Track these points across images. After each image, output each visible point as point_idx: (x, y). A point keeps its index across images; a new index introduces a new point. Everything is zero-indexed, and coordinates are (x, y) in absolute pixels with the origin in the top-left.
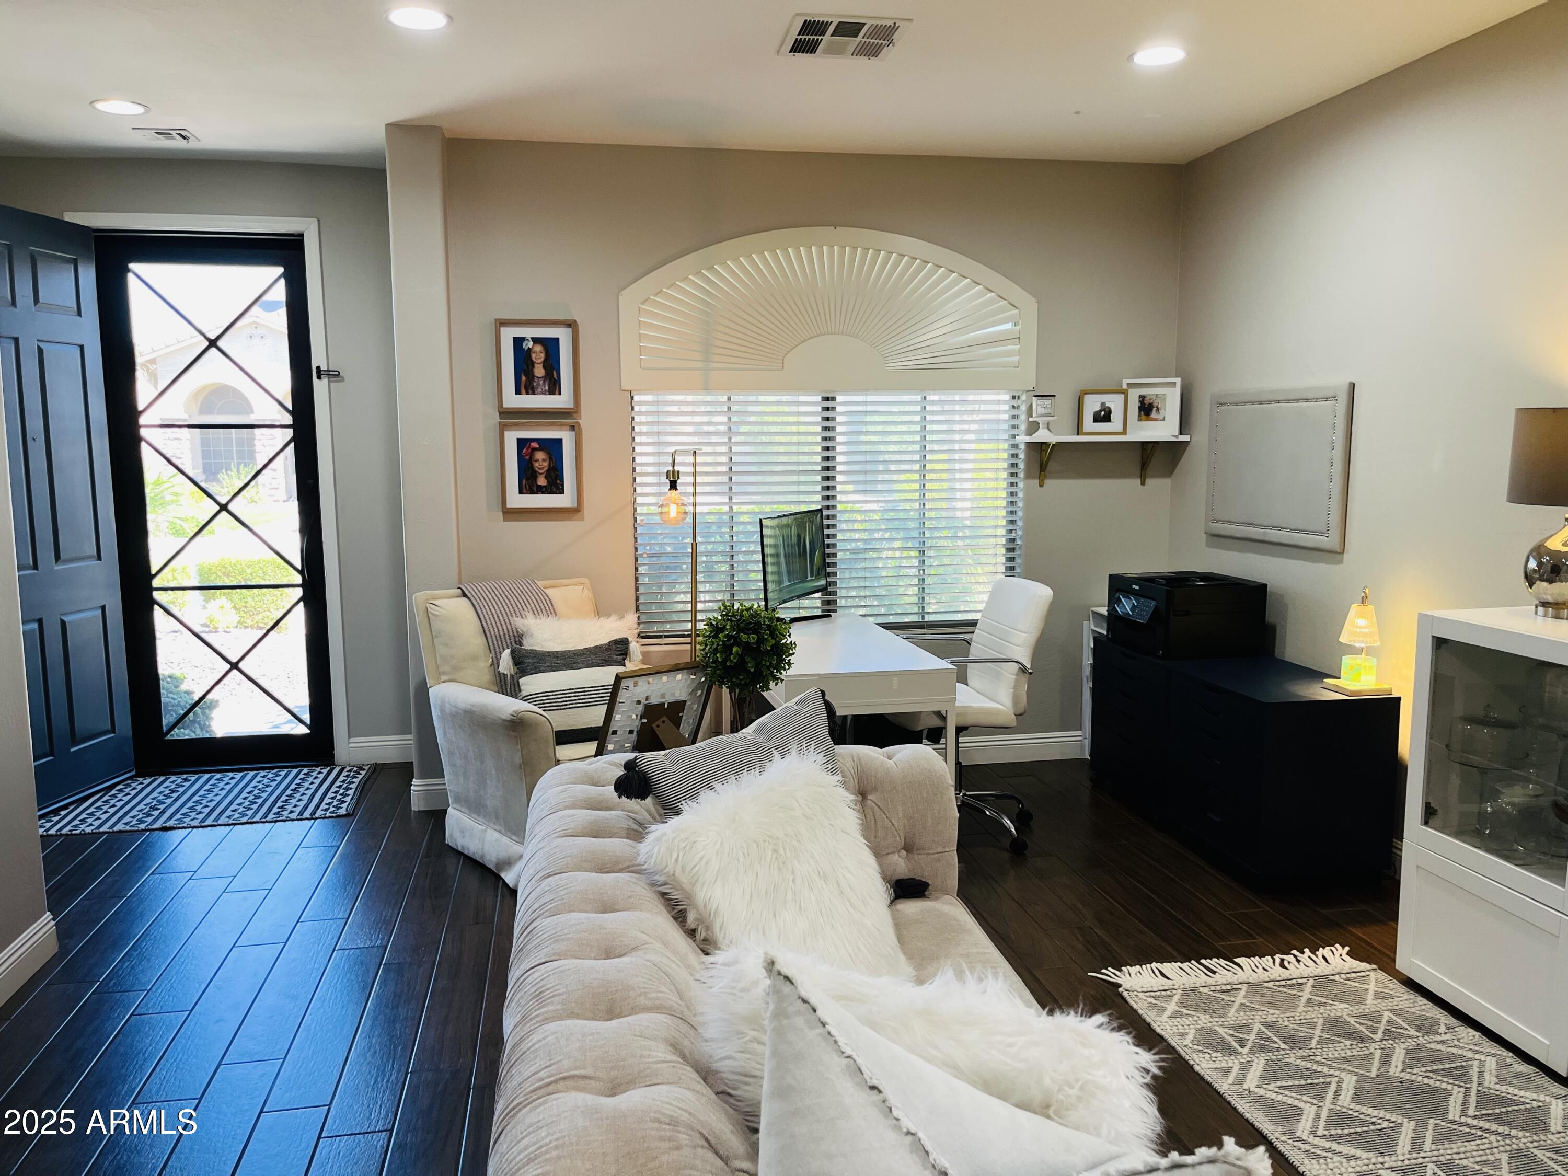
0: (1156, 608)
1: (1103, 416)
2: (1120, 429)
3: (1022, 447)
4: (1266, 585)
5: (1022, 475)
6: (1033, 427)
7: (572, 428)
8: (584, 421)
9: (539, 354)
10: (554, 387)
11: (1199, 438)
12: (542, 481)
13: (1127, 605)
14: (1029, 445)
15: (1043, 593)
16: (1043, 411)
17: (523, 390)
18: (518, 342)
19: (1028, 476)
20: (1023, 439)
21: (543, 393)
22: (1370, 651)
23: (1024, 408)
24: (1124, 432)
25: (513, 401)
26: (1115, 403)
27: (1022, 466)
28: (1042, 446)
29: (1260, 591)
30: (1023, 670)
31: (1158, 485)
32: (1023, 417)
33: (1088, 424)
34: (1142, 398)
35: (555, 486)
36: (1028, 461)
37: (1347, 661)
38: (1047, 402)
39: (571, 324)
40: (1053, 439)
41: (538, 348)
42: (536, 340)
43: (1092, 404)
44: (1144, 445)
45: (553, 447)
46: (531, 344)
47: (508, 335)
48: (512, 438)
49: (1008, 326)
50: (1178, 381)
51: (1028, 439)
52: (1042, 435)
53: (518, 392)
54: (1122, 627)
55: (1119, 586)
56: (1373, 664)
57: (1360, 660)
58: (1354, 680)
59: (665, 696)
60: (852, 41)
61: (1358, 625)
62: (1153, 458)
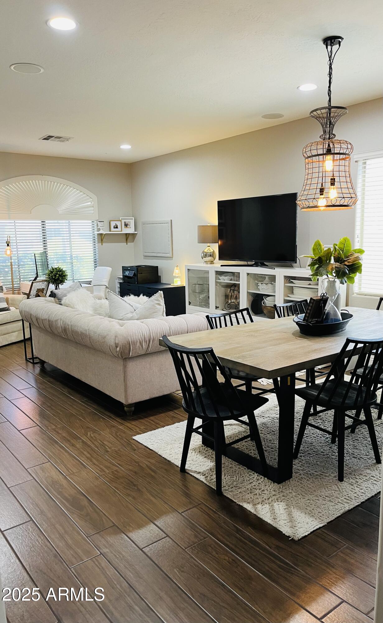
0: (134, 273)
2: (121, 230)
3: (96, 235)
4: (157, 267)
5: (97, 242)
6: (99, 230)
11: (139, 232)
13: (127, 273)
14: (98, 234)
15: (111, 269)
16: (101, 225)
19: (98, 242)
20: (96, 233)
22: (178, 276)
23: (96, 224)
24: (121, 231)
26: (118, 224)
27: (96, 240)
28: (101, 235)
31: (130, 245)
32: (96, 227)
33: (112, 229)
34: (125, 222)
36: (98, 238)
37: (175, 280)
38: (102, 223)
40: (104, 233)
44: (126, 234)
49: (89, 203)
50: (133, 218)
51: (98, 233)
52: (101, 232)
54: (126, 278)
55: (125, 269)
56: (180, 279)
57: (177, 279)
58: (177, 283)
59: (41, 287)
60: (58, 139)
61: (176, 272)
62: (129, 238)
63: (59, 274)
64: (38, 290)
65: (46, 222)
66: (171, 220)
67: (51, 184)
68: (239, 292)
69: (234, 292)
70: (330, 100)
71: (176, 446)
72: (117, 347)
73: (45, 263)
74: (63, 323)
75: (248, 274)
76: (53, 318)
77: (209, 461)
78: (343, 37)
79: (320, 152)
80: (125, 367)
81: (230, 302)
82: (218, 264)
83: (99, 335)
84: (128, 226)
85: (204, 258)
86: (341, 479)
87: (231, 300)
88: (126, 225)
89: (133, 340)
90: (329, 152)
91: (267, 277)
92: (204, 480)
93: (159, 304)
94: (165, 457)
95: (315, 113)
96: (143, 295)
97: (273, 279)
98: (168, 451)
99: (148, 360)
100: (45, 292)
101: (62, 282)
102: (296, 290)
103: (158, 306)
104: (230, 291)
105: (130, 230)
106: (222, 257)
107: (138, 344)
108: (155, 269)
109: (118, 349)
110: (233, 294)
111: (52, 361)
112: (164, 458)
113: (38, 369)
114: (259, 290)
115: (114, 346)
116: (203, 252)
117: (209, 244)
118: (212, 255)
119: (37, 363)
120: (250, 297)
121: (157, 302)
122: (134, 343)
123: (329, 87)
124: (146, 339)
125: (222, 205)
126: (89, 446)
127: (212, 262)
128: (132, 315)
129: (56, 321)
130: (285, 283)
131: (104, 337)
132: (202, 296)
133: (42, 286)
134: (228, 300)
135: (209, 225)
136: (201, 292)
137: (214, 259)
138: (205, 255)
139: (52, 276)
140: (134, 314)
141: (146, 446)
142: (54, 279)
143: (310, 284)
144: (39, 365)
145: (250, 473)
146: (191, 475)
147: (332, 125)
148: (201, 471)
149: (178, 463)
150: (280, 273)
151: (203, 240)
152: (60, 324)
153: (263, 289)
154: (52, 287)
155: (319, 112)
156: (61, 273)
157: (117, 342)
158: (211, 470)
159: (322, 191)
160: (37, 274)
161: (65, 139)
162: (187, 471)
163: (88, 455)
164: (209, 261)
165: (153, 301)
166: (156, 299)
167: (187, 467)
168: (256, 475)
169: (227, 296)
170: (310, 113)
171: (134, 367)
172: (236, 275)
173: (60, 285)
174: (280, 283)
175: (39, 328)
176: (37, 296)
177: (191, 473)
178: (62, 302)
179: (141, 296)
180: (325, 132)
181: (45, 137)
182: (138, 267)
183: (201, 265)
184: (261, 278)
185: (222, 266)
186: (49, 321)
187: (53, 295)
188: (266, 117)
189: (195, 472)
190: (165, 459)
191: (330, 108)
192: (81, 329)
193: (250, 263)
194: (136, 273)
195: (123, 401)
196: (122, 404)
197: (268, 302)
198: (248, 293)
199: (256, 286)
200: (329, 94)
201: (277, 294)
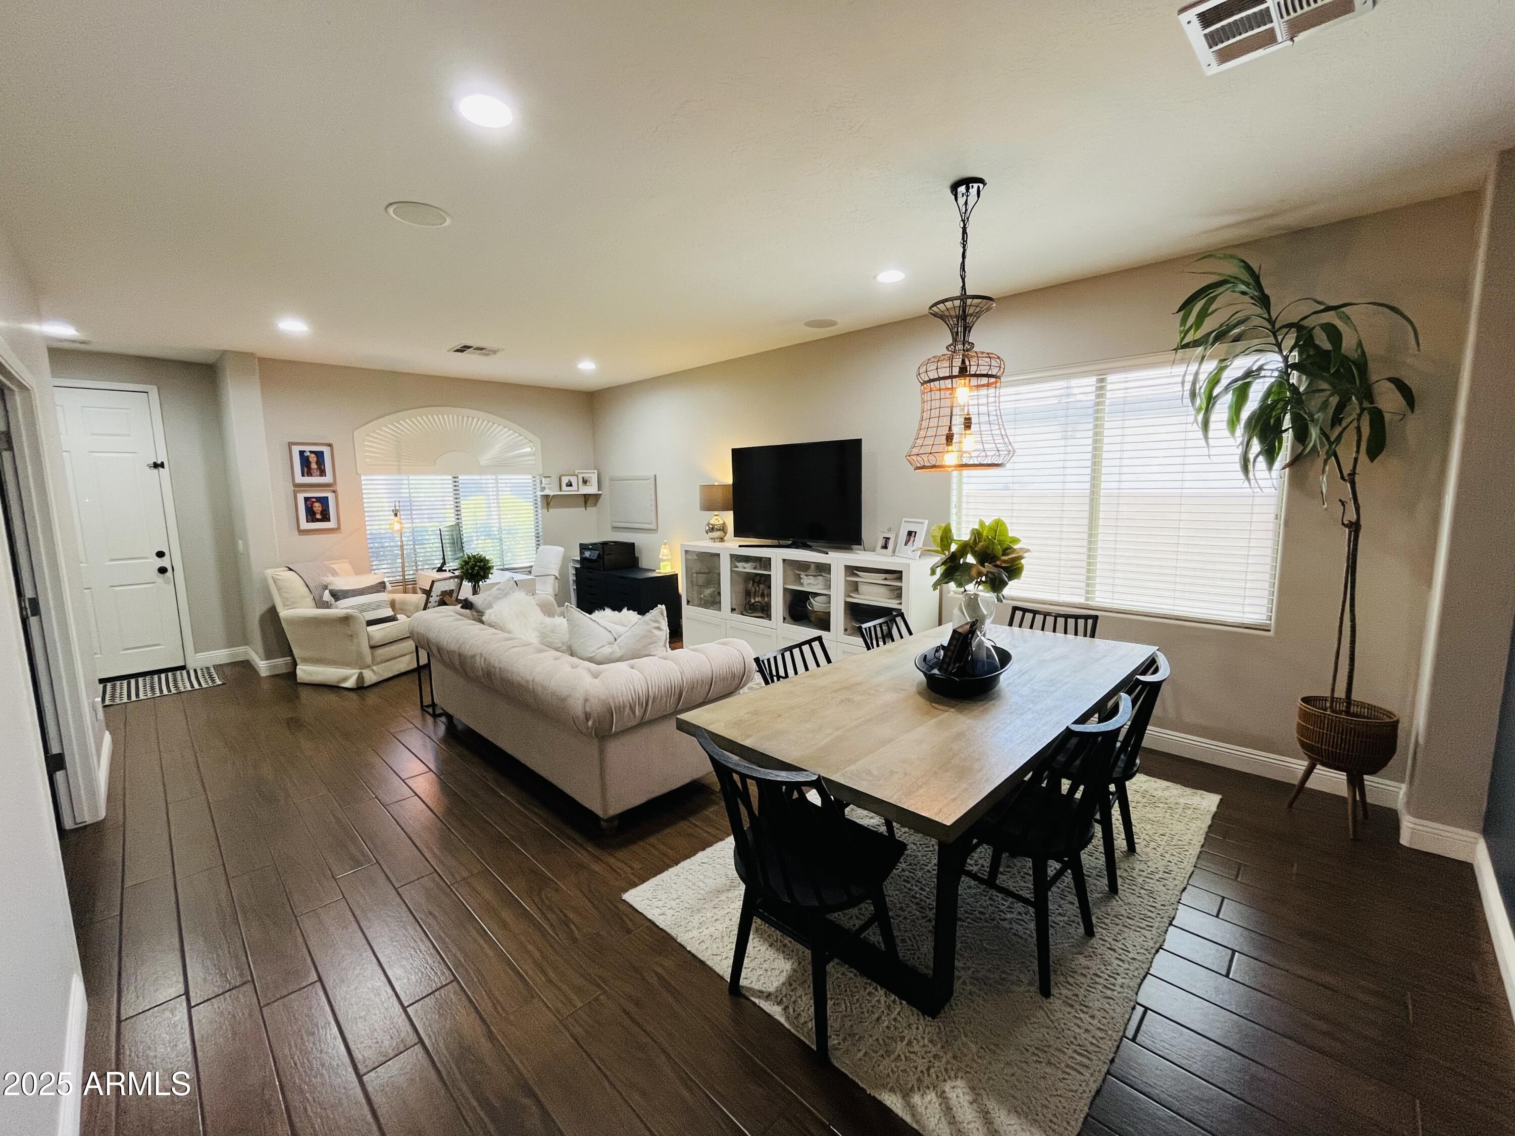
0: (599, 554)
1: (570, 484)
2: (576, 489)
3: (539, 497)
4: (634, 544)
5: (540, 508)
6: (543, 489)
7: (334, 492)
8: (339, 488)
9: (313, 458)
10: (322, 473)
11: (605, 493)
12: (318, 516)
13: (587, 554)
14: (543, 496)
15: (562, 549)
16: (546, 482)
17: (306, 474)
18: (302, 453)
19: (542, 508)
20: (539, 493)
21: (317, 476)
22: (668, 560)
23: (538, 481)
24: (578, 490)
25: (300, 479)
26: (574, 480)
27: (539, 504)
28: (547, 496)
29: (632, 545)
30: (556, 578)
31: (591, 510)
32: (538, 485)
33: (564, 487)
34: (583, 478)
35: (326, 517)
36: (542, 502)
37: (662, 564)
38: (548, 479)
39: (330, 445)
40: (552, 494)
41: (313, 455)
42: (311, 452)
43: (565, 480)
44: (585, 495)
45: (324, 501)
46: (308, 454)
47: (296, 450)
49: (529, 449)
50: (596, 471)
51: (542, 493)
52: (547, 492)
53: (303, 475)
54: (585, 562)
55: (583, 547)
56: (669, 563)
57: (666, 563)
58: (665, 570)
59: (447, 588)
60: (480, 352)
61: (664, 552)
62: (588, 500)
63: (479, 567)
64: (444, 593)
65: (460, 477)
66: (655, 476)
67: (467, 420)
68: (770, 587)
69: (759, 587)
70: (964, 287)
71: (709, 915)
72: (587, 720)
73: (458, 543)
74: (485, 660)
75: (784, 560)
76: (468, 650)
77: (781, 956)
78: (987, 180)
79: (945, 372)
80: (602, 752)
81: (753, 601)
82: (733, 544)
83: (553, 694)
84: (588, 483)
85: (710, 533)
86: (1046, 991)
87: (755, 598)
88: (585, 482)
89: (618, 704)
90: (963, 371)
91: (813, 566)
92: (782, 1020)
93: (659, 628)
94: (694, 951)
95: (941, 306)
96: (628, 609)
97: (823, 569)
98: (695, 933)
99: (645, 731)
100: (455, 595)
101: (485, 577)
102: (862, 588)
103: (656, 632)
104: (753, 584)
105: (592, 489)
106: (740, 531)
107: (627, 710)
108: (630, 548)
109: (590, 723)
110: (757, 589)
111: (465, 718)
112: (689, 952)
113: (442, 729)
114: (802, 584)
115: (582, 717)
116: (708, 524)
117: (716, 513)
118: (723, 529)
119: (440, 715)
120: (788, 595)
121: (657, 625)
122: (620, 709)
123: (963, 262)
124: (641, 699)
125: (740, 457)
126: (539, 928)
127: (722, 540)
128: (610, 650)
129: (474, 656)
130: (846, 576)
131: (564, 700)
132: (708, 591)
133: (451, 585)
134: (750, 597)
135: (716, 484)
136: (708, 584)
137: (726, 533)
138: (712, 529)
139: (467, 570)
140: (615, 646)
141: (650, 920)
142: (471, 574)
143: (886, 579)
144: (443, 719)
145: (870, 989)
146: (754, 1003)
147: (967, 329)
148: (772, 989)
149: (724, 967)
150: (837, 560)
151: (709, 506)
152: (480, 663)
153: (810, 584)
154: (467, 585)
155: (949, 304)
156: (482, 564)
157: (588, 709)
158: (791, 985)
159: (949, 438)
160: (444, 558)
161: (490, 351)
162: (744, 992)
163: (537, 955)
164: (717, 538)
165: (648, 624)
166: (653, 619)
167: (743, 982)
168: (881, 992)
169: (748, 594)
170: (931, 308)
171: (617, 750)
172: (766, 563)
173: (481, 583)
174: (838, 577)
175: (442, 661)
176: (442, 603)
177: (753, 999)
178: (484, 618)
179: (625, 610)
180: (955, 340)
181: (458, 348)
182: (605, 544)
183: (707, 545)
184: (803, 566)
185: (740, 546)
186: (460, 655)
187: (467, 605)
188: (810, 324)
189: (761, 994)
190: (693, 955)
191: (964, 297)
192: (519, 679)
193: (782, 542)
194: (601, 553)
195: (600, 813)
196: (596, 816)
197: (817, 604)
198: (785, 590)
199: (798, 579)
200: (961, 276)
201: (833, 593)
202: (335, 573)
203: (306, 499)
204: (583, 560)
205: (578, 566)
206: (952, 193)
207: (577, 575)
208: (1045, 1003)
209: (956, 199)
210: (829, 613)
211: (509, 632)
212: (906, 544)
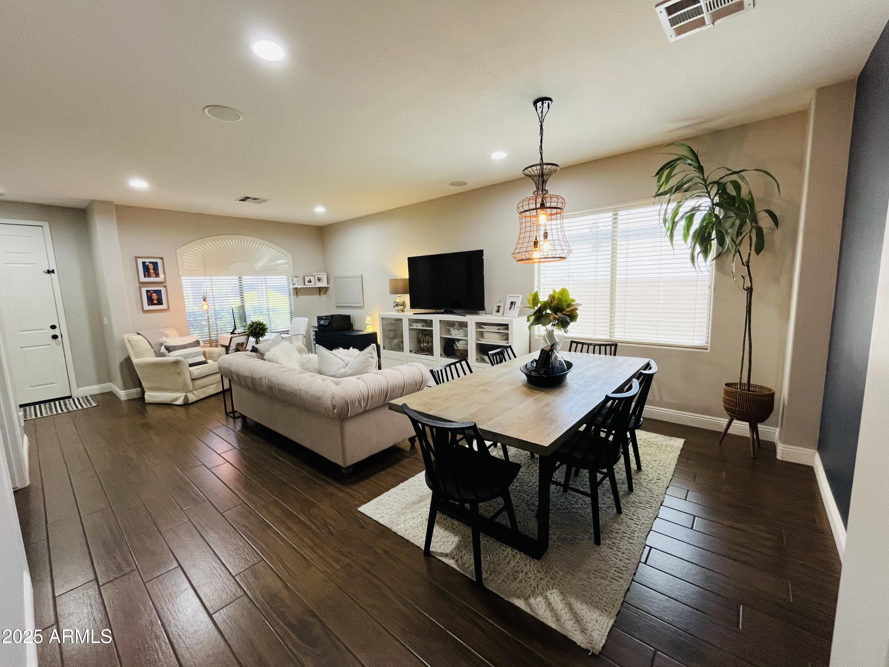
0: (329, 322)
1: (310, 281)
3: (292, 289)
4: (349, 316)
5: (292, 295)
6: (294, 284)
7: (165, 287)
8: (168, 284)
9: (151, 267)
10: (157, 275)
11: (331, 286)
12: (155, 302)
13: (322, 322)
15: (307, 319)
16: (296, 280)
17: (146, 276)
18: (144, 263)
19: (294, 295)
20: (292, 287)
21: (154, 277)
22: (371, 324)
23: (291, 280)
24: (315, 285)
25: (143, 279)
26: (312, 279)
27: (292, 293)
28: (296, 289)
29: (348, 317)
30: (304, 336)
31: (323, 297)
32: (291, 282)
33: (307, 283)
34: (318, 277)
35: (160, 302)
37: (367, 327)
38: (297, 278)
39: (161, 258)
40: (299, 287)
41: (151, 264)
42: (150, 263)
43: (307, 279)
44: (319, 288)
45: (159, 292)
46: (148, 264)
48: (144, 290)
49: (284, 261)
50: (326, 273)
51: (294, 287)
52: (296, 286)
53: (145, 277)
54: (322, 327)
55: (319, 318)
56: (372, 326)
57: (369, 326)
58: (369, 330)
59: (240, 342)
60: (255, 201)
61: (368, 319)
62: (321, 291)
63: (260, 328)
64: (238, 345)
65: (243, 277)
66: (362, 275)
67: (247, 243)
68: (432, 337)
69: (425, 337)
70: (542, 158)
71: (409, 516)
72: (334, 409)
73: (244, 316)
74: (268, 381)
75: (440, 321)
76: (257, 375)
77: (452, 535)
78: (553, 99)
79: (533, 206)
80: (342, 428)
82: (410, 313)
83: (312, 395)
84: (321, 281)
85: (396, 307)
86: (598, 542)
87: (423, 344)
88: (319, 280)
89: (351, 399)
90: (543, 206)
91: (457, 324)
92: (455, 567)
93: (372, 357)
94: (402, 535)
95: (530, 169)
96: (353, 348)
97: (463, 325)
98: (402, 526)
99: (366, 417)
100: (245, 346)
101: (263, 335)
102: (485, 335)
103: (371, 360)
104: (422, 336)
105: (323, 284)
106: (413, 306)
107: (357, 403)
108: (347, 318)
109: (335, 411)
111: (254, 416)
112: (400, 536)
113: (239, 425)
114: (451, 335)
115: (331, 408)
116: (395, 302)
117: (399, 295)
118: (404, 304)
119: (238, 417)
120: (443, 342)
121: (371, 355)
122: (353, 403)
124: (364, 397)
125: (412, 261)
126: (310, 528)
127: (403, 311)
128: (344, 371)
129: (260, 379)
130: (476, 329)
131: (319, 398)
132: (396, 341)
133: (242, 339)
134: (421, 344)
135: (399, 278)
136: (395, 337)
137: (405, 308)
138: (397, 305)
139: (252, 330)
140: (347, 368)
141: (375, 521)
142: (255, 333)
143: (499, 329)
144: (240, 420)
145: (503, 548)
146: (439, 560)
147: (544, 182)
148: (448, 551)
149: (421, 542)
150: (471, 320)
151: (395, 291)
152: (265, 382)
153: (455, 334)
154: (252, 340)
155: (534, 168)
156: (261, 326)
157: (334, 403)
158: (458, 549)
159: (536, 243)
160: (235, 326)
161: (261, 200)
162: (432, 554)
163: (310, 543)
164: (400, 310)
165: (366, 355)
166: (369, 352)
167: (432, 549)
168: (509, 549)
169: (419, 342)
170: (524, 171)
171: (350, 427)
172: (429, 323)
173: (260, 338)
174: (472, 329)
175: (240, 384)
176: (237, 350)
177: (438, 557)
178: (265, 357)
179: (351, 348)
180: (538, 188)
181: (242, 198)
182: (332, 316)
183: (394, 314)
184: (451, 324)
185: (414, 314)
186: (252, 378)
187: (254, 350)
189: (442, 554)
190: (402, 537)
191: (542, 164)
192: (290, 389)
193: (438, 311)
194: (331, 321)
195: (341, 465)
196: (339, 466)
197: (460, 345)
198: (441, 338)
199: (449, 332)
200: (540, 153)
201: (469, 338)
202: (167, 336)
203: (147, 291)
204: (320, 326)
205: (317, 330)
206: (534, 106)
207: (316, 335)
208: (597, 548)
209: (536, 110)
210: (467, 351)
211: (281, 364)
212: (510, 309)
